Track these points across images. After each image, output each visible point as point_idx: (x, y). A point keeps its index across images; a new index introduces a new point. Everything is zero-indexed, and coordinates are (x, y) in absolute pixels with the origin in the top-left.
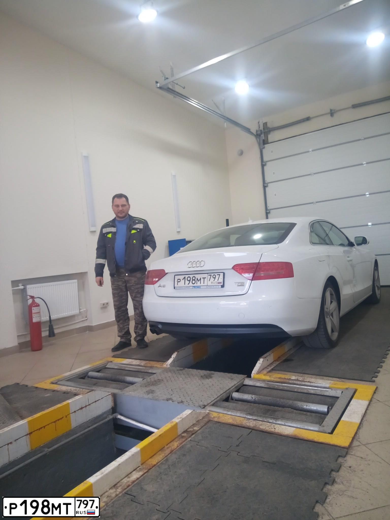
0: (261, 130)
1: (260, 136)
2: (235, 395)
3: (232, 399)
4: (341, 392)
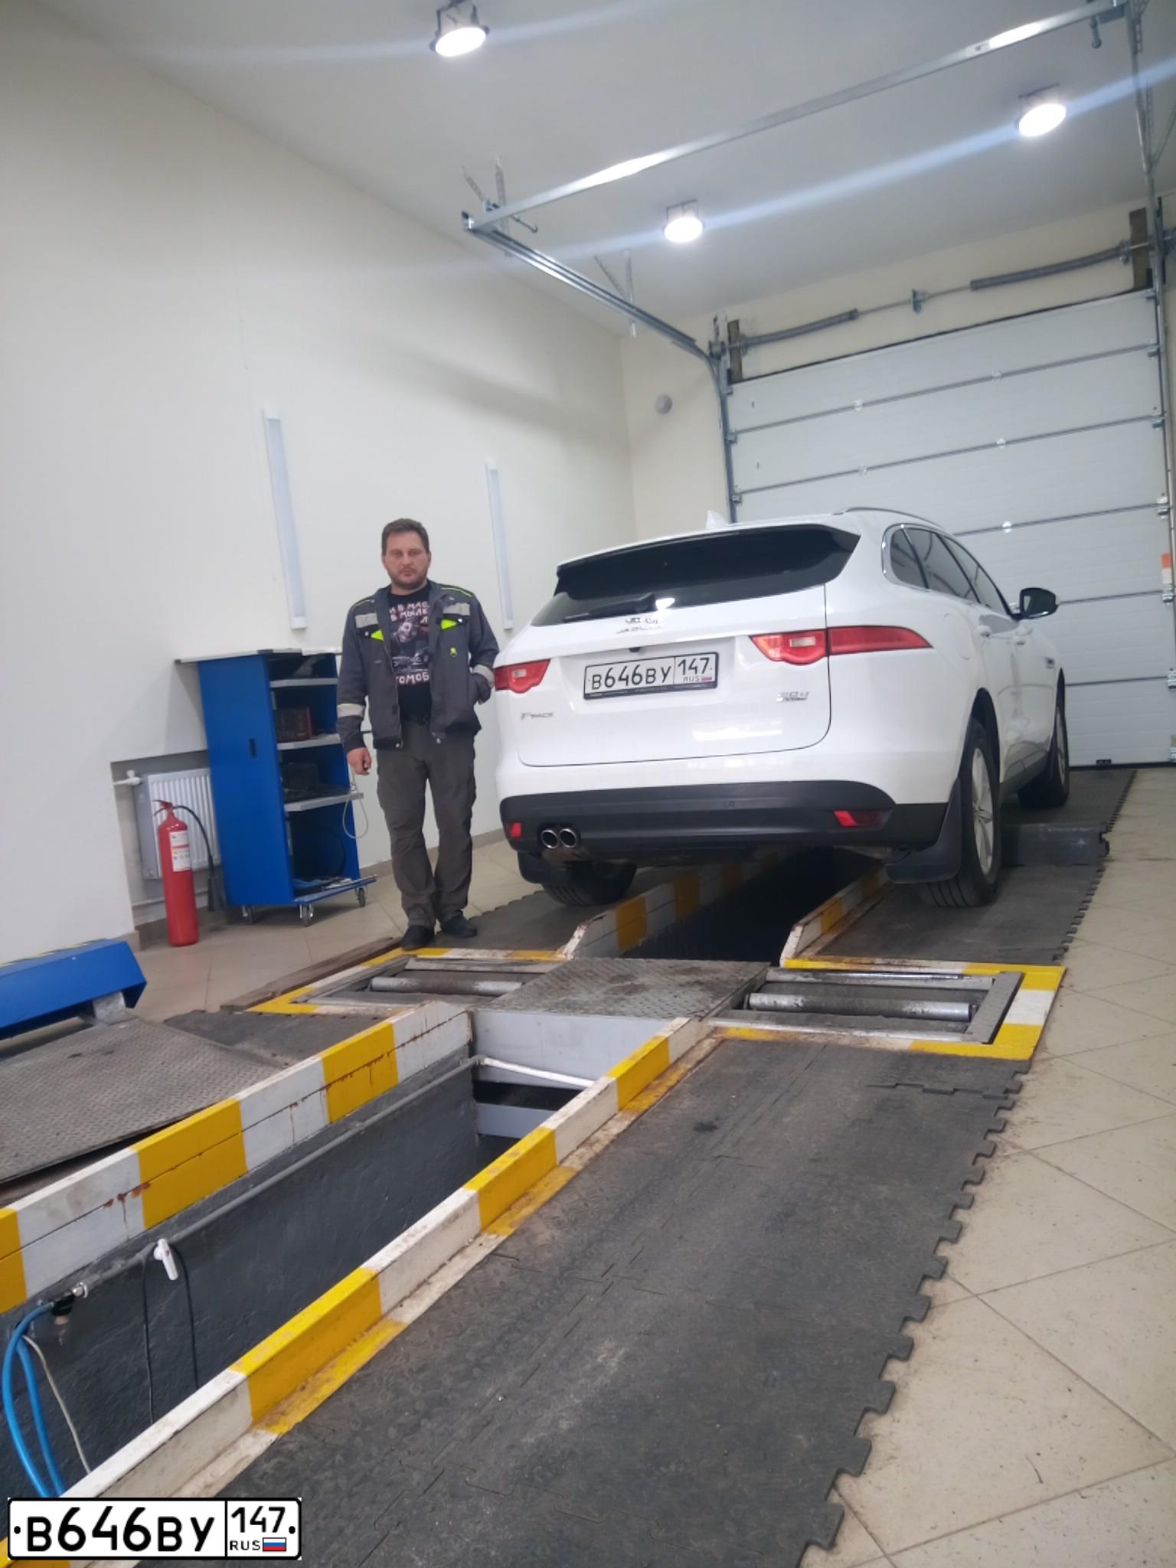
0: (723, 343)
1: (719, 357)
2: (756, 999)
3: (749, 1007)
4: (991, 980)
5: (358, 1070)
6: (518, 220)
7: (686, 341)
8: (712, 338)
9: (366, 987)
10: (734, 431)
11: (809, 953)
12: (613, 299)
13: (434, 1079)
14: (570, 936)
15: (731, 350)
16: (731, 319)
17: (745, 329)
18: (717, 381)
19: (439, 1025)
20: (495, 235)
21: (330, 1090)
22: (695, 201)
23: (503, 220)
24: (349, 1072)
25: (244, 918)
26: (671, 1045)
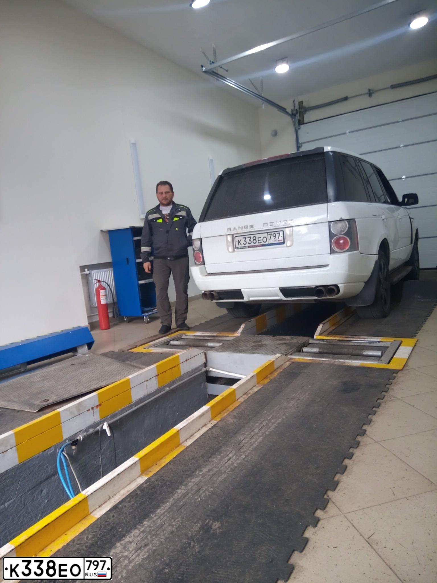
0: (297, 110)
2: (305, 349)
3: (303, 352)
4: (390, 343)
5: (168, 370)
6: (221, 67)
7: (283, 110)
8: (293, 108)
9: (169, 344)
10: (301, 143)
11: (325, 334)
12: (256, 95)
13: (193, 375)
14: (240, 327)
15: (300, 112)
16: (300, 100)
17: (305, 104)
18: (294, 124)
19: (194, 356)
20: (213, 73)
21: (159, 376)
22: (286, 58)
23: (216, 68)
24: (165, 370)
25: (125, 321)
26: (275, 363)
